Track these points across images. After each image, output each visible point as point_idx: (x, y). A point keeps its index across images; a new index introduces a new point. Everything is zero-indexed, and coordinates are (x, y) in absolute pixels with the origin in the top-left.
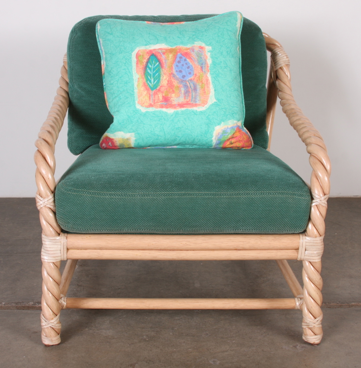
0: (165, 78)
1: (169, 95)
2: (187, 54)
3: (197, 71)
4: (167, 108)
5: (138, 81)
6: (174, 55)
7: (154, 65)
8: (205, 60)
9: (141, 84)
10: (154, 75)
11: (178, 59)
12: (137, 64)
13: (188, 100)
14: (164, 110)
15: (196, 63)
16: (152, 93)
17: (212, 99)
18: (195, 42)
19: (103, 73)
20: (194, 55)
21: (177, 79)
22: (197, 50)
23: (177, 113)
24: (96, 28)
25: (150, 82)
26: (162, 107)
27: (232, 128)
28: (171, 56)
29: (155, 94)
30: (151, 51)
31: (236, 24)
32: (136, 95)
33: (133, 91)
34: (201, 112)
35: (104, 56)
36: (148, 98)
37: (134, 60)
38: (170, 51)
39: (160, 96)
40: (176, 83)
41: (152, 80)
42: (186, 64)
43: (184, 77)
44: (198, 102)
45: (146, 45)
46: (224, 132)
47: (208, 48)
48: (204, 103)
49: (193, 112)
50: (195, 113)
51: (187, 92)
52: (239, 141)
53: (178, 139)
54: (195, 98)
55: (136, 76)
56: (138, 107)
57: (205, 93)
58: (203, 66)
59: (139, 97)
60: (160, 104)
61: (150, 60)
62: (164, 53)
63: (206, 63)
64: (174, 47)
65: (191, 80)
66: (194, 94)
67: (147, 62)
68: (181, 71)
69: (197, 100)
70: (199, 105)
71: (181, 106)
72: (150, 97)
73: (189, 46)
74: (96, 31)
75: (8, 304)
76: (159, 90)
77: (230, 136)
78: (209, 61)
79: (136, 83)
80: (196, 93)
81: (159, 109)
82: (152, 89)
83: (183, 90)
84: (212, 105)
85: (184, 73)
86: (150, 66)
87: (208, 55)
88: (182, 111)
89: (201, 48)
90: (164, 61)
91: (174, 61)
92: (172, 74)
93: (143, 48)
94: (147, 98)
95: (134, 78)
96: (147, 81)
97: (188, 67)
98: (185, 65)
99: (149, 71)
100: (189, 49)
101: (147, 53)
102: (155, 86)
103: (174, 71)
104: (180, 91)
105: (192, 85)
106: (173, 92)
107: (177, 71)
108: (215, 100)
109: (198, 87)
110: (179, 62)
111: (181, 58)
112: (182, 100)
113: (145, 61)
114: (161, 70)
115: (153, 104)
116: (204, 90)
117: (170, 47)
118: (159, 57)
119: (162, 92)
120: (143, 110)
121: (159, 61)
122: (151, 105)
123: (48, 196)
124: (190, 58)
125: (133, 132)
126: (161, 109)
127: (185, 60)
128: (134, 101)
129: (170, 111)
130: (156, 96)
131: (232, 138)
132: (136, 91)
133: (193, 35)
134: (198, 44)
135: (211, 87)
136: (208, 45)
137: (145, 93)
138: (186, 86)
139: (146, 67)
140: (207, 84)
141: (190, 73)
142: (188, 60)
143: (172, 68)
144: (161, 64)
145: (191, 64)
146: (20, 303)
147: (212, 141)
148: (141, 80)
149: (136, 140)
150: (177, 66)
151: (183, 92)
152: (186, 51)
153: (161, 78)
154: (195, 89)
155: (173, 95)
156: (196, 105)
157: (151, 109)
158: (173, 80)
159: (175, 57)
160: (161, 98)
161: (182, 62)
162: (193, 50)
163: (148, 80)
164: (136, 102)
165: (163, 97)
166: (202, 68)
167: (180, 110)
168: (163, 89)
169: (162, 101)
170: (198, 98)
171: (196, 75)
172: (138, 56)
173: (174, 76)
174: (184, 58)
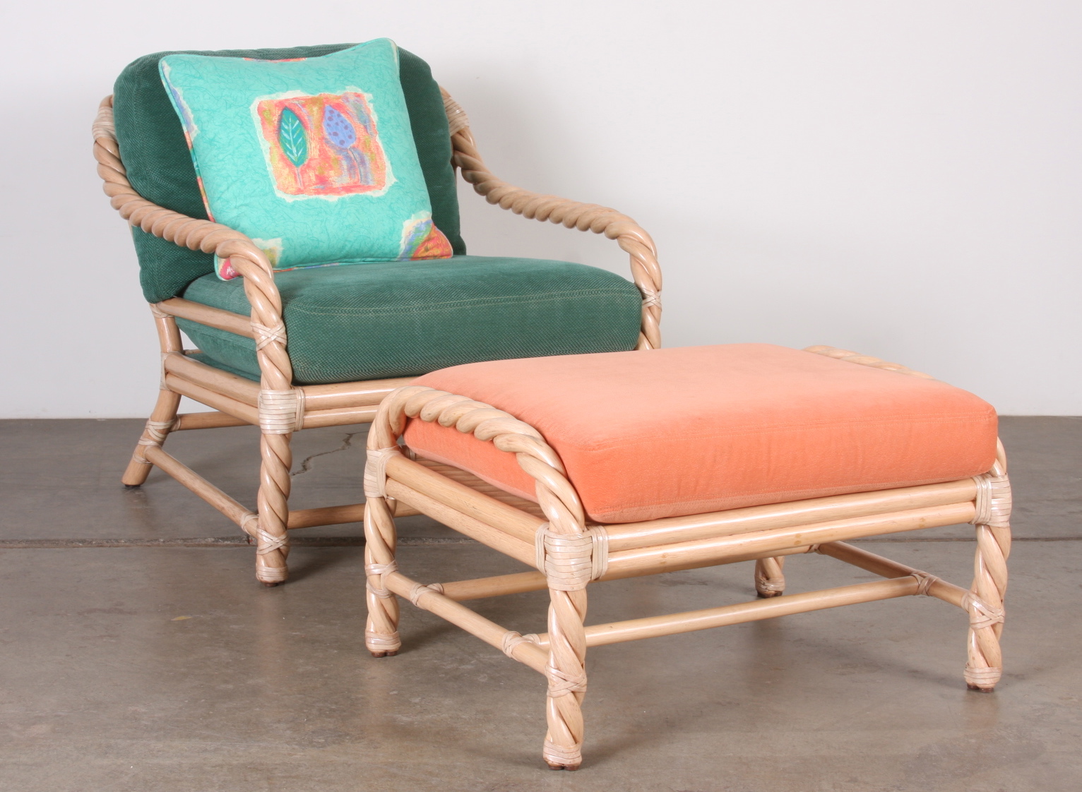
0: (313, 145)
1: (326, 173)
2: (339, 106)
3: (360, 132)
4: (326, 193)
5: (271, 153)
6: (320, 108)
7: (292, 125)
8: (369, 116)
9: (277, 157)
10: (295, 141)
11: (328, 115)
12: (263, 124)
13: (356, 180)
14: (322, 197)
15: (356, 120)
16: (297, 170)
17: (390, 179)
18: (347, 87)
19: (190, 145)
20: (350, 107)
21: (333, 147)
22: (352, 99)
23: (343, 202)
24: (160, 70)
25: (291, 152)
26: (318, 192)
27: (427, 223)
28: (315, 109)
29: (303, 172)
30: (281, 103)
31: (394, 59)
32: (272, 177)
33: (265, 170)
34: (378, 198)
35: (191, 116)
36: (293, 180)
37: (256, 118)
38: (313, 101)
39: (312, 175)
40: (332, 153)
41: (295, 151)
42: (342, 122)
43: (342, 142)
44: (371, 184)
45: (270, 93)
46: (418, 230)
47: (368, 97)
48: (381, 184)
49: (367, 198)
50: (371, 201)
51: (351, 168)
52: (437, 246)
53: (349, 245)
54: (366, 176)
55: (266, 145)
56: (280, 194)
57: (379, 168)
58: (366, 124)
59: (278, 178)
60: (313, 187)
61: (284, 116)
62: (304, 106)
63: (370, 120)
64: (317, 95)
65: (354, 148)
66: (362, 170)
67: (280, 120)
68: (336, 134)
69: (369, 180)
70: (374, 187)
71: (348, 189)
72: (295, 178)
73: (339, 93)
74: (162, 75)
75: (170, 541)
76: (308, 166)
77: (426, 236)
78: (375, 118)
79: (267, 157)
80: (365, 168)
81: (315, 197)
82: (297, 165)
83: (344, 163)
84: (393, 187)
85: (341, 137)
86: (286, 127)
87: (371, 106)
88: (351, 198)
89: (358, 96)
90: (306, 118)
91: (323, 117)
92: (323, 138)
93: (266, 98)
94: (291, 179)
95: (263, 147)
96: (285, 151)
97: (346, 127)
98: (340, 124)
99: (286, 135)
100: (340, 98)
101: (276, 106)
102: (301, 160)
103: (326, 133)
104: (341, 165)
105: (356, 154)
106: (331, 168)
107: (330, 134)
108: (395, 180)
109: (367, 159)
110: (330, 119)
111: (331, 112)
112: (346, 180)
113: (276, 118)
114: (305, 132)
115: (302, 188)
116: (376, 162)
117: (311, 96)
118: (297, 112)
119: (314, 169)
120: (289, 199)
121: (299, 117)
122: (299, 191)
123: (275, 326)
124: (346, 113)
125: (279, 236)
126: (317, 196)
127: (339, 116)
128: (270, 185)
129: (333, 199)
130: (306, 175)
131: (429, 239)
132: (270, 169)
133: (340, 76)
134: (351, 89)
135: (385, 157)
136: (366, 92)
137: (287, 171)
138: (348, 158)
139: (279, 129)
140: (378, 153)
141: (350, 137)
142: (342, 115)
143: (322, 129)
144: (303, 123)
145: (349, 122)
146: (191, 539)
147: (399, 246)
148: (275, 150)
149: (284, 252)
150: (329, 125)
151: (345, 167)
152: (337, 102)
153: (308, 145)
154: (363, 162)
155: (332, 173)
156: (369, 188)
157: (301, 198)
158: (327, 149)
159: (323, 111)
160: (313, 179)
161: (335, 119)
162: (347, 99)
163: (286, 149)
164: (275, 187)
165: (316, 176)
166: (365, 127)
167: (346, 196)
168: (313, 163)
169: (317, 184)
170: (370, 177)
171: (359, 139)
172: (261, 110)
173: (327, 142)
174: (336, 112)
